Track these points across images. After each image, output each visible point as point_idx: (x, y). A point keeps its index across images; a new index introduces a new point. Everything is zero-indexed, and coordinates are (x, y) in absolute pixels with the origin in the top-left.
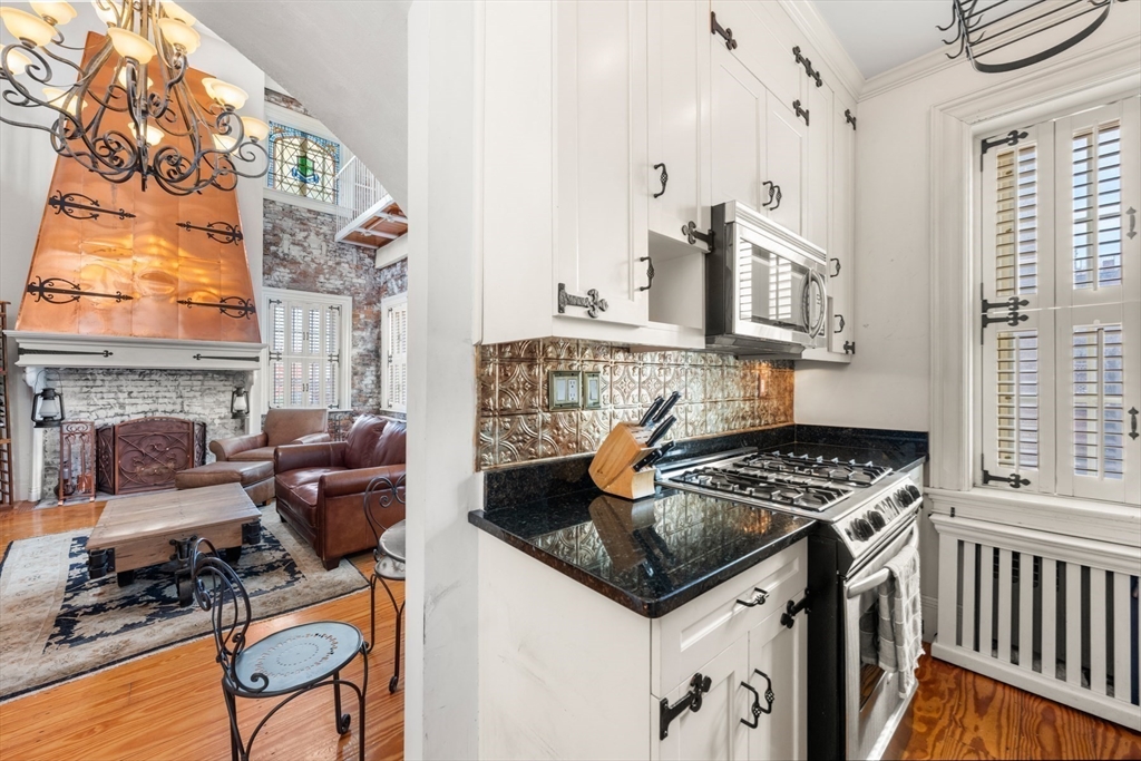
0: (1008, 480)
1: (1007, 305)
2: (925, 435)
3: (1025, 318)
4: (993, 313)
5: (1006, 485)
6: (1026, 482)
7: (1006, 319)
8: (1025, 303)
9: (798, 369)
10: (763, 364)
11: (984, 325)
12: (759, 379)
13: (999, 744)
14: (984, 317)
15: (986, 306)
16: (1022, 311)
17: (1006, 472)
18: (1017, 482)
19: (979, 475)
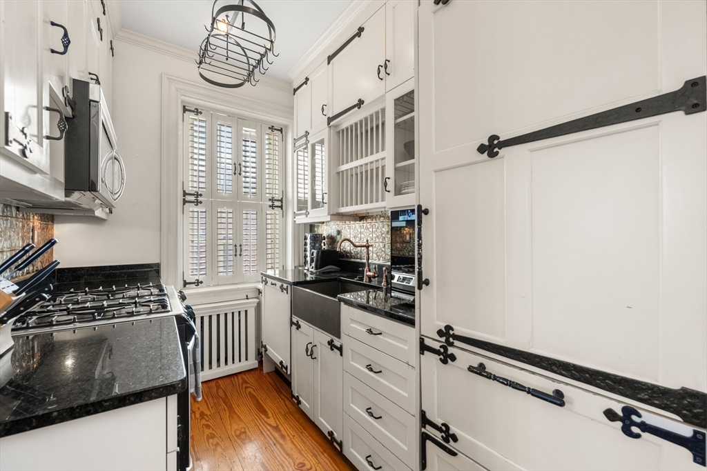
0: (194, 283)
1: (194, 195)
2: (158, 265)
3: (201, 202)
4: (188, 198)
5: (193, 286)
6: (201, 282)
7: (193, 202)
8: (201, 195)
9: (57, 223)
10: (36, 217)
11: (184, 204)
12: (33, 231)
13: (208, 408)
14: (184, 199)
15: (185, 194)
16: (200, 199)
17: (193, 279)
18: (198, 283)
19: (182, 283)
